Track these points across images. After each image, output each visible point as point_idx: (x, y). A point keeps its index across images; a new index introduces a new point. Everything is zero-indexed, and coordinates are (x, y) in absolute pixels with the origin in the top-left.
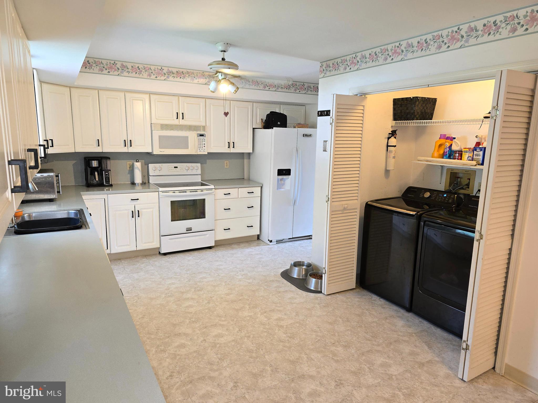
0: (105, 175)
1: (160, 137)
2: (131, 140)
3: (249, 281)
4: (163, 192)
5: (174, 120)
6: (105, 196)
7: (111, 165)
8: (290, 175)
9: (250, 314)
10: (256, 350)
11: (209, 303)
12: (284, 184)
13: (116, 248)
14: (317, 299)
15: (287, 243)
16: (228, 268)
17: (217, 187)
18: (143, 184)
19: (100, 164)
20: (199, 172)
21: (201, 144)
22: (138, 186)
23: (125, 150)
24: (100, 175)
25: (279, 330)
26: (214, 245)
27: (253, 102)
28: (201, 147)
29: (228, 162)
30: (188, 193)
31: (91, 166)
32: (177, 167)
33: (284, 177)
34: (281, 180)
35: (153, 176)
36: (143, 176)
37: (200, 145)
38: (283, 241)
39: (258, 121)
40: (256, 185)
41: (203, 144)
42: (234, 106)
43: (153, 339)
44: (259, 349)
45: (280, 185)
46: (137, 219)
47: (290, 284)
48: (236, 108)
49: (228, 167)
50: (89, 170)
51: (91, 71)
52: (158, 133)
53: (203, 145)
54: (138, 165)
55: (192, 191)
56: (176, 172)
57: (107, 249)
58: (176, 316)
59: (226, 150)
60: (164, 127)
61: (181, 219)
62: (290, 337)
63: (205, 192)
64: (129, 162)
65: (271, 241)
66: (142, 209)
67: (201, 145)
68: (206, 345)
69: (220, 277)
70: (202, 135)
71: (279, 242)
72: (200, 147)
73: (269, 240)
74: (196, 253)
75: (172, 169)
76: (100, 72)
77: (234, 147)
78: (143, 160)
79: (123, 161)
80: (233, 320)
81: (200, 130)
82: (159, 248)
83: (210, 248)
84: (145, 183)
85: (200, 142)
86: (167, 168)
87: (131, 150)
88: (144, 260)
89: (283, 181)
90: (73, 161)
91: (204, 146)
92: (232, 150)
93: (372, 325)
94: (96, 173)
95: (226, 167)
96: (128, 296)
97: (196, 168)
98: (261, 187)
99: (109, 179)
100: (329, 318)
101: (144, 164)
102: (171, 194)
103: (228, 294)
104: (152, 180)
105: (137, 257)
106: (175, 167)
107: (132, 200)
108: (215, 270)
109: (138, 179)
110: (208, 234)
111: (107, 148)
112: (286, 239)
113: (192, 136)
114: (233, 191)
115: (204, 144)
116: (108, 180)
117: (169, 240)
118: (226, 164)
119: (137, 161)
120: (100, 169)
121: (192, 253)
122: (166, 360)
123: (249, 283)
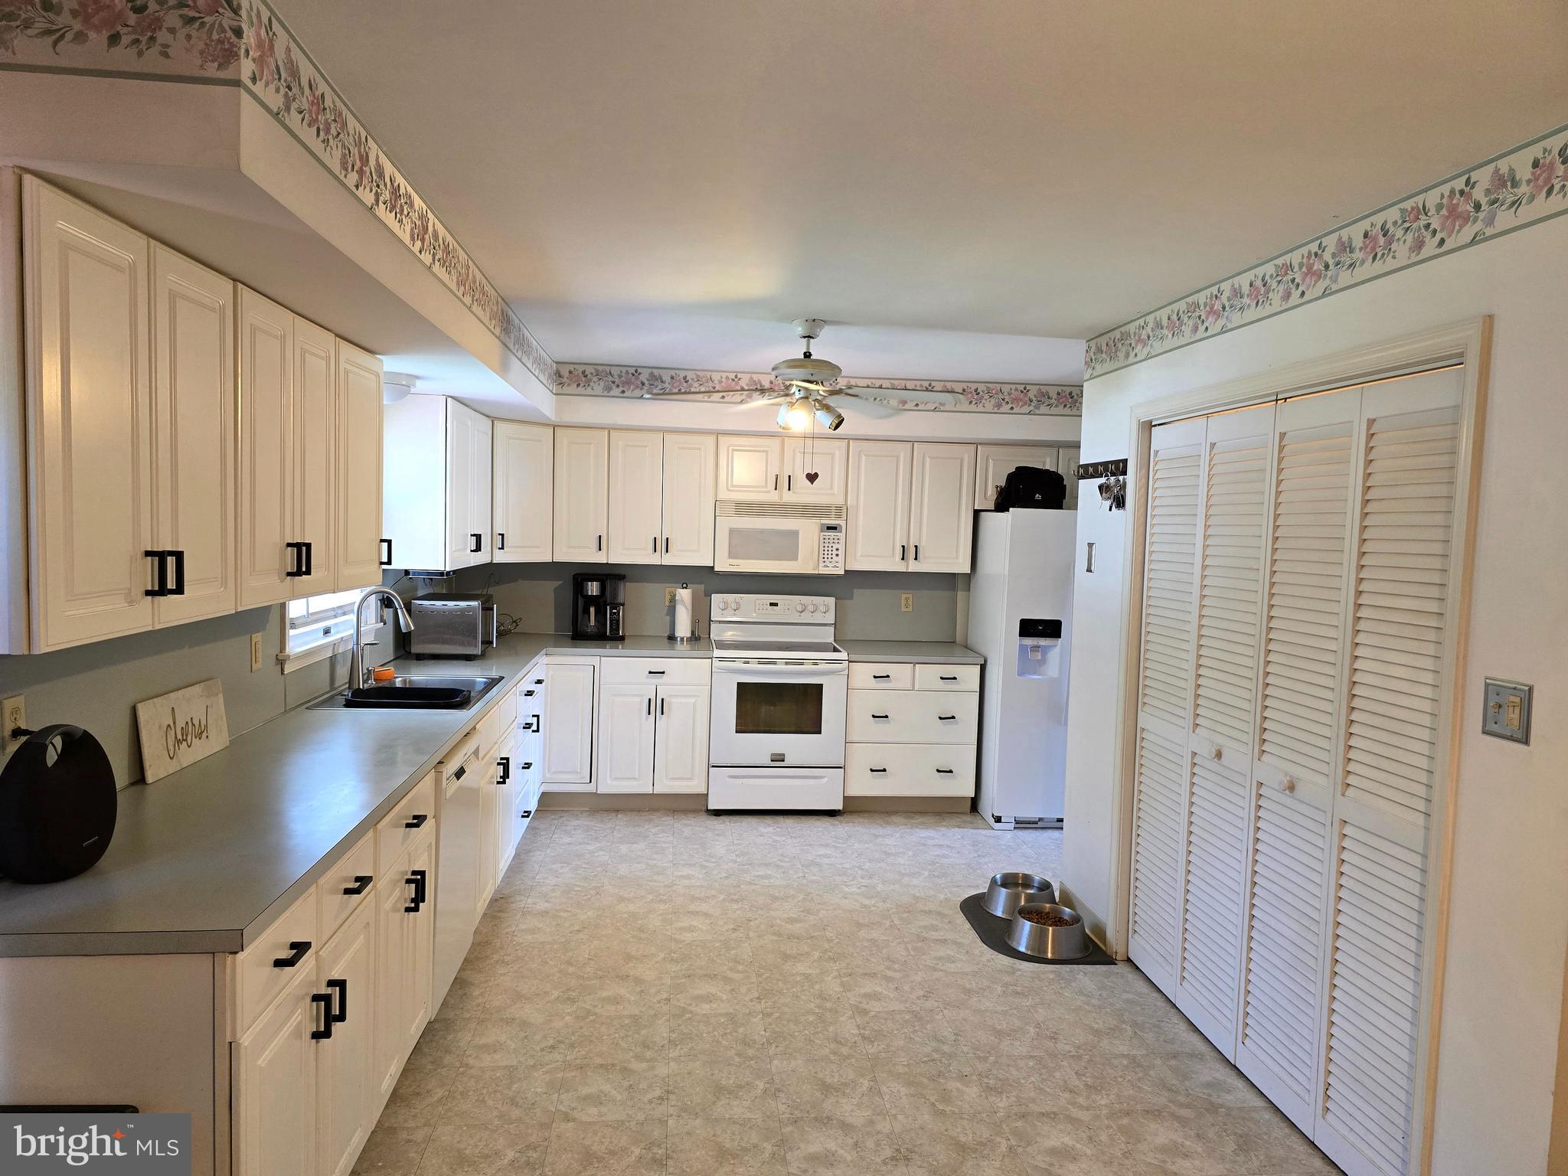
0: (610, 615)
1: (732, 531)
2: (667, 539)
3: (867, 902)
4: (722, 659)
5: (769, 492)
6: (595, 661)
7: (628, 592)
8: (1060, 637)
9: (809, 971)
10: (763, 1044)
11: (734, 930)
12: (1043, 662)
13: (609, 781)
14: (1013, 971)
15: (1050, 831)
16: (839, 866)
17: (853, 657)
18: (695, 638)
19: (603, 589)
20: (830, 618)
21: (830, 549)
22: (681, 644)
23: (654, 560)
24: (601, 613)
25: (851, 1018)
26: (840, 807)
27: (977, 444)
28: (830, 556)
29: (910, 596)
30: (781, 667)
31: (585, 594)
32: (776, 605)
33: (1043, 642)
34: (1034, 651)
35: (720, 622)
36: (695, 622)
37: (826, 552)
38: (1040, 824)
39: (989, 493)
40: (969, 660)
41: (834, 549)
42: (924, 454)
43: (570, 974)
44: (771, 1044)
45: (1027, 665)
46: (660, 720)
47: (968, 925)
48: (928, 460)
49: (910, 609)
50: (581, 602)
51: (589, 391)
52: (727, 523)
53: (835, 552)
54: (684, 595)
55: (789, 662)
56: (774, 615)
57: (591, 782)
58: (645, 942)
59: (895, 565)
60: (745, 508)
61: (762, 729)
62: (864, 1038)
63: (823, 666)
64: (668, 589)
65: (998, 820)
66: (671, 696)
67: (830, 552)
68: (665, 1008)
69: (805, 882)
70: (831, 528)
71: (1022, 824)
72: (826, 556)
73: (993, 815)
74: (789, 822)
75: (765, 607)
76: (605, 393)
77: (916, 559)
78: (701, 584)
79: (658, 585)
80: (759, 975)
81: (828, 516)
82: (705, 797)
83: (831, 813)
84: (699, 637)
85: (826, 546)
86: (753, 605)
87: (668, 560)
88: (668, 820)
89: (1039, 654)
90: (556, 582)
91: (837, 555)
92: (913, 567)
93: (1116, 1062)
94: (592, 610)
95: (903, 609)
96: (578, 886)
97: (823, 608)
98: (983, 668)
99: (619, 624)
100: (1005, 1020)
101: (703, 595)
102: (739, 665)
103: (792, 921)
104: (716, 633)
105: (653, 810)
106: (772, 604)
107: (650, 673)
108: (802, 866)
109: (683, 629)
110: (825, 777)
111: (617, 555)
112: (1050, 820)
113: (808, 530)
114: (900, 672)
115: (837, 549)
116: (615, 623)
117: (728, 779)
118: (903, 602)
119: (685, 585)
120: (600, 603)
121: (780, 819)
122: (563, 1018)
123: (865, 906)
